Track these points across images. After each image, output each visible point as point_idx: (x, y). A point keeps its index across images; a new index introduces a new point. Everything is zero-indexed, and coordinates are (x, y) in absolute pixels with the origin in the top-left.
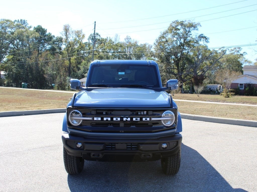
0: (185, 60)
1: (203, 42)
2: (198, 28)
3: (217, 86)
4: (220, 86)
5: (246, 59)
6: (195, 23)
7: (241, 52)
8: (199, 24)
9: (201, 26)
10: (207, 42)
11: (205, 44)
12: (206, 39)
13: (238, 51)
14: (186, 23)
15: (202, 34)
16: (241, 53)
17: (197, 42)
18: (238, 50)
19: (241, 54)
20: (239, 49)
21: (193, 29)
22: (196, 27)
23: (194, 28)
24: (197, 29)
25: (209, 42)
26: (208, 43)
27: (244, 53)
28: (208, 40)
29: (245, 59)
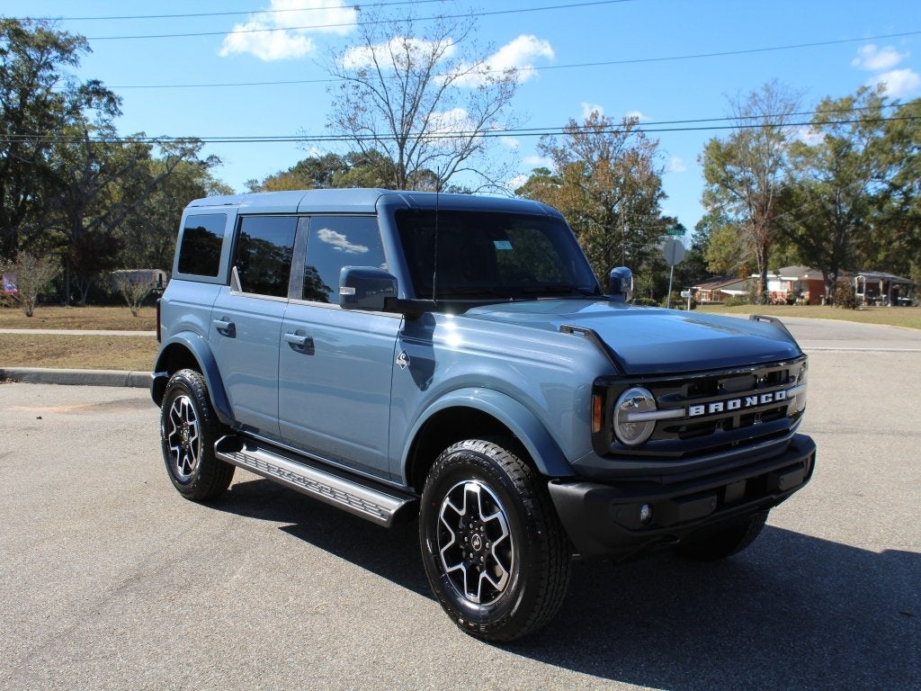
0: (38, 176)
1: (97, 111)
2: (76, 55)
3: (151, 273)
4: (161, 275)
5: (215, 181)
6: (67, 37)
7: (202, 155)
8: (82, 40)
9: (88, 49)
10: (112, 113)
11: (105, 121)
12: (112, 100)
13: (192, 152)
14: (30, 29)
15: (96, 83)
16: (200, 159)
17: (75, 110)
18: (189, 146)
19: (202, 163)
20: (195, 145)
21: (56, 58)
22: (70, 52)
23: (62, 54)
24: (72, 57)
25: (120, 113)
26: (117, 117)
27: (211, 158)
28: (117, 105)
29: (210, 179)
